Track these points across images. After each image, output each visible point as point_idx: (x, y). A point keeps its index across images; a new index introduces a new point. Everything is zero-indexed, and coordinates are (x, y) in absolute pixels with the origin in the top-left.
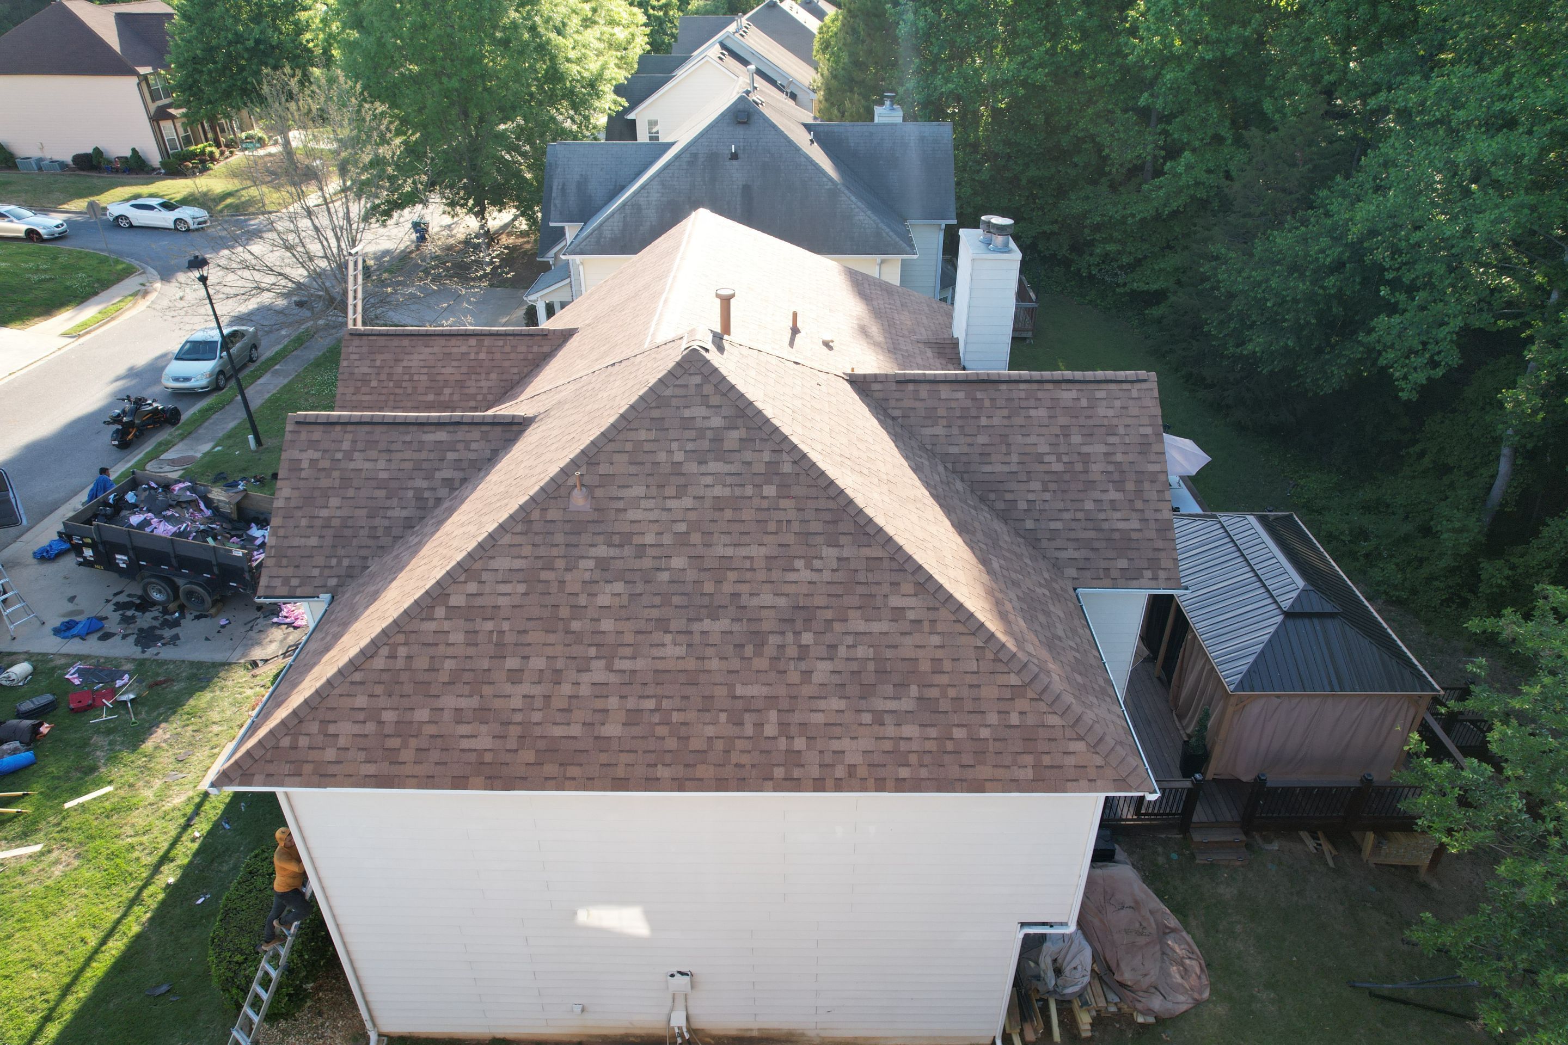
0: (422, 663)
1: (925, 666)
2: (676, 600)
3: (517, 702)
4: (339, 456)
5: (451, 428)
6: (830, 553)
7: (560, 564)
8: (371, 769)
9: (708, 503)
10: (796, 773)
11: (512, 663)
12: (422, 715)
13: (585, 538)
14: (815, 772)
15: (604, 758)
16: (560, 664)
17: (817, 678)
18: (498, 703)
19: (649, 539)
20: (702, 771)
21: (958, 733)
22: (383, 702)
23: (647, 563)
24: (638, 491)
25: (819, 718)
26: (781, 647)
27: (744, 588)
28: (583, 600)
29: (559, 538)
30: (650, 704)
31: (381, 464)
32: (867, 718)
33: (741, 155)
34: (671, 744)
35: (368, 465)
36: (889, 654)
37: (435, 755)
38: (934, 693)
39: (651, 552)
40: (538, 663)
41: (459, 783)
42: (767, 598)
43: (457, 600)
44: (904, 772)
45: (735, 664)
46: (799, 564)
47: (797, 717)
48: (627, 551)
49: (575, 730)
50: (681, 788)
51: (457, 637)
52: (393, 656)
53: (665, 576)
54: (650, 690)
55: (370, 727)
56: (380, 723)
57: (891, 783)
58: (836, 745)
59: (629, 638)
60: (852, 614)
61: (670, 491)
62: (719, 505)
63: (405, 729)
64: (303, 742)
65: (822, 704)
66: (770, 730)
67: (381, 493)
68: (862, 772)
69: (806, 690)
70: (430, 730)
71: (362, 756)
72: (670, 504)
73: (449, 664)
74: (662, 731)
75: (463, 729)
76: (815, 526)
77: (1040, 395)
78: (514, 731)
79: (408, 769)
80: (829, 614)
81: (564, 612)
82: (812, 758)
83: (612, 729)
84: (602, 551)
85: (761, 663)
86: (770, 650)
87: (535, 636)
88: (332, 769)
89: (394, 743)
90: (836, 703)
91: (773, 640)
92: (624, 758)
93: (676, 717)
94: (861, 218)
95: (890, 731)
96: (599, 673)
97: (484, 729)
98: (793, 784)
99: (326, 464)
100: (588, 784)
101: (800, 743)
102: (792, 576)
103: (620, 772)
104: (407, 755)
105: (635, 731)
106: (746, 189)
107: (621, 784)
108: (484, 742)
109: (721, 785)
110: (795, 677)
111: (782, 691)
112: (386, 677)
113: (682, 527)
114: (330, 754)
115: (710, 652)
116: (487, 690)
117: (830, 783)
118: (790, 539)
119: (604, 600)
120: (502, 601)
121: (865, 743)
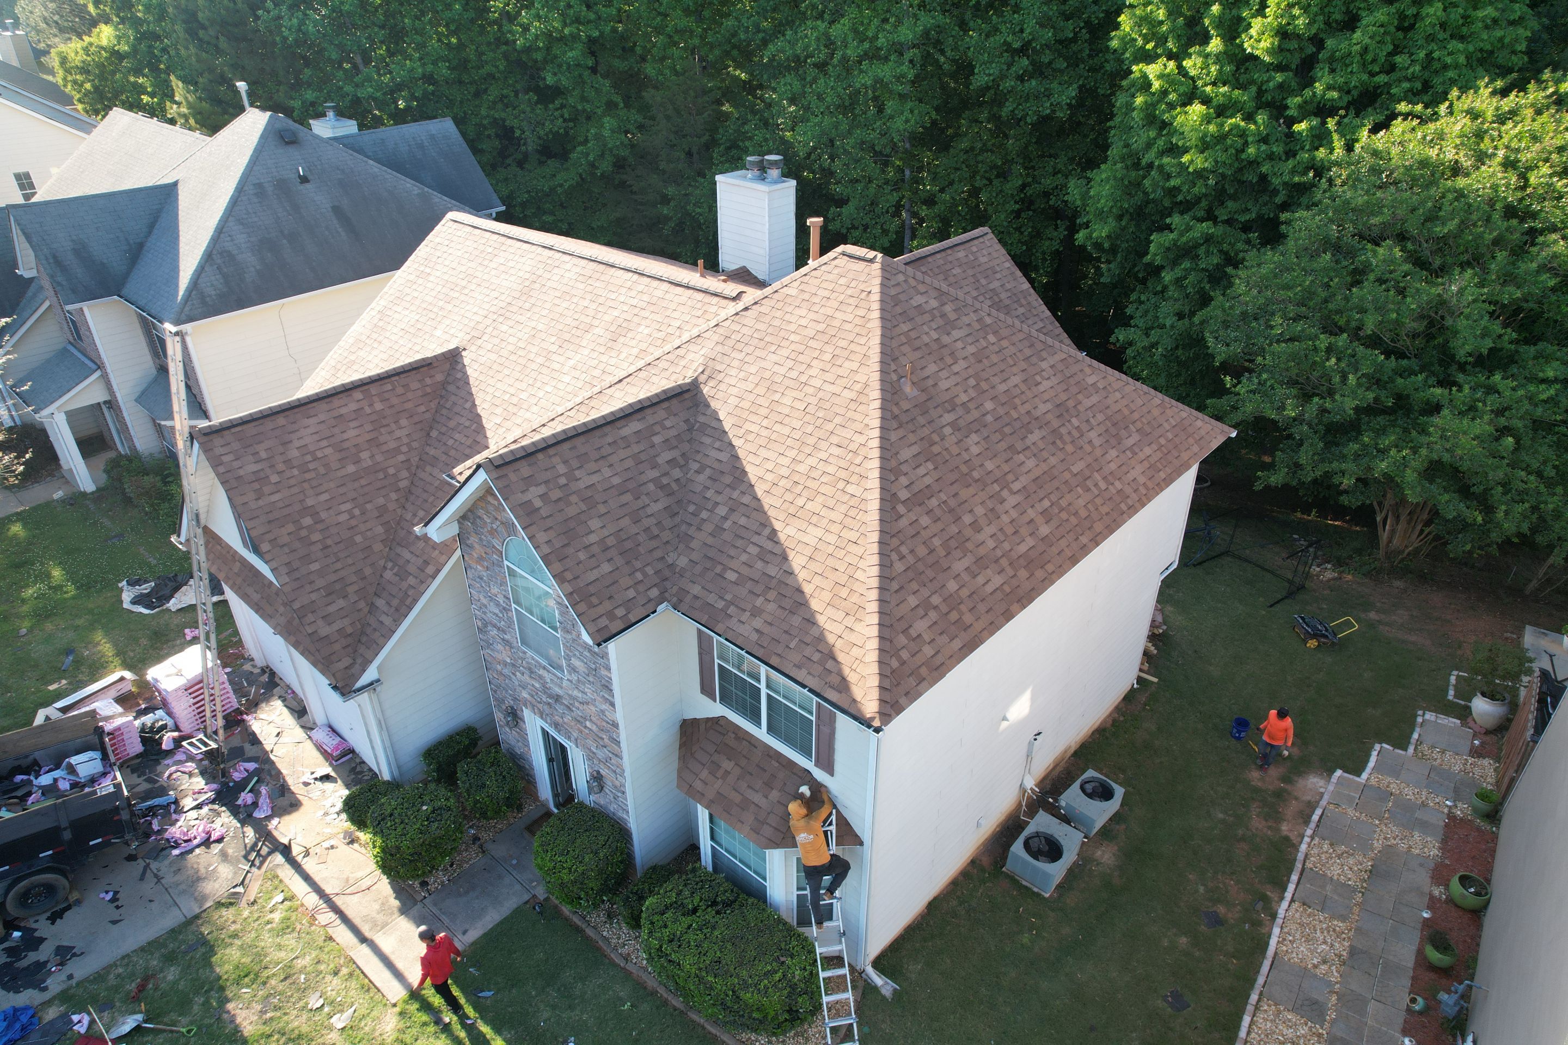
0: (922, 551)
1: (1126, 412)
2: (1007, 430)
3: (991, 544)
4: (563, 481)
5: (638, 416)
6: (1044, 365)
7: (936, 438)
8: (957, 644)
9: (972, 360)
10: (1130, 502)
11: (967, 519)
12: (952, 586)
13: (934, 413)
14: (1135, 497)
15: (1055, 550)
16: (990, 504)
17: (1097, 442)
18: (982, 551)
19: (964, 398)
20: (1098, 527)
21: (1162, 441)
22: (925, 592)
23: (975, 414)
24: (932, 368)
25: (1113, 466)
26: (1069, 433)
27: (1027, 407)
28: (966, 456)
29: (921, 420)
30: (1046, 503)
31: (607, 472)
32: (1129, 453)
34: (1074, 520)
35: (595, 478)
36: (1109, 412)
37: (982, 608)
38: (1139, 425)
39: (971, 405)
40: (980, 511)
41: (1008, 616)
42: (1043, 408)
43: (904, 495)
44: (1162, 475)
45: (1061, 455)
46: (1038, 378)
47: (1106, 470)
48: (960, 411)
49: (1030, 542)
50: (1097, 544)
51: (925, 521)
52: (902, 558)
53: (989, 418)
54: (1041, 493)
55: (933, 615)
56: (935, 608)
57: (1163, 484)
58: (1130, 476)
59: (1006, 468)
60: (1080, 397)
61: (949, 360)
62: (979, 357)
63: (953, 602)
64: (905, 655)
65: (1108, 457)
66: (1103, 485)
67: (628, 497)
68: (1150, 484)
69: (1098, 452)
70: (965, 592)
71: (945, 638)
72: (956, 368)
73: (937, 542)
74: (1064, 515)
75: (980, 580)
76: (1028, 352)
77: (950, 258)
78: (1004, 562)
79: (978, 626)
80: (1071, 403)
81: (964, 469)
82: (1128, 490)
83: (1044, 530)
84: (949, 418)
85: (1070, 448)
86: (1067, 439)
87: (965, 493)
88: (939, 659)
89: (954, 616)
90: (1113, 453)
91: (1063, 431)
92: (1063, 543)
93: (1063, 503)
95: (1141, 456)
96: (1012, 500)
97: (989, 571)
98: (1133, 510)
100: (1060, 571)
101: (1118, 485)
102: (1041, 388)
103: (1068, 553)
104: (968, 618)
105: (1054, 523)
107: (1074, 560)
108: (997, 581)
109: (1111, 529)
110: (1088, 448)
111: (1089, 459)
112: (910, 574)
113: (972, 382)
114: (928, 651)
115: (1045, 454)
116: (969, 545)
117: (1144, 498)
118: (1023, 365)
119: (975, 450)
120: (928, 480)
121: (1139, 469)
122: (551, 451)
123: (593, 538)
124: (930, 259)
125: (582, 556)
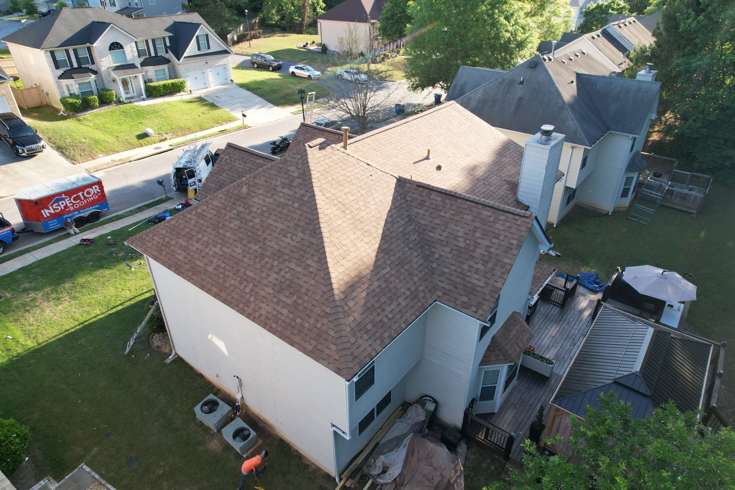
0: (182, 227)
1: (303, 290)
2: (249, 234)
3: (194, 249)
4: (233, 160)
5: (264, 159)
6: (300, 235)
7: (228, 209)
8: (155, 253)
9: (276, 203)
10: (245, 308)
11: (200, 236)
12: (173, 242)
13: (239, 203)
14: (250, 311)
15: (203, 277)
16: (210, 242)
17: (270, 279)
18: (190, 247)
19: (254, 210)
20: (223, 294)
21: (299, 320)
22: (168, 235)
23: (249, 217)
24: (261, 191)
25: (262, 293)
26: (267, 263)
27: (269, 237)
28: (227, 223)
29: (233, 200)
30: (223, 265)
31: (241, 166)
32: (275, 300)
33: (525, 83)
34: (221, 281)
35: (238, 165)
36: (296, 280)
37: (169, 256)
38: (300, 301)
39: (253, 214)
40: (205, 239)
41: (169, 267)
42: (273, 244)
43: (199, 211)
44: (274, 325)
45: (251, 263)
46: (289, 235)
47: (256, 290)
48: (247, 211)
49: (202, 264)
50: (215, 297)
51: (193, 222)
52: (177, 222)
53: (251, 224)
54: (226, 261)
55: (161, 241)
56: (164, 240)
57: (268, 327)
58: (262, 305)
59: (231, 241)
60: (294, 261)
61: (269, 195)
62: (280, 205)
63: (168, 245)
64: (147, 238)
65: (266, 289)
66: (247, 290)
67: (236, 176)
68: (263, 318)
69: (265, 282)
70: (172, 248)
71: (155, 248)
72: (267, 200)
73: (187, 230)
74: (221, 276)
75: (179, 251)
76: (302, 224)
78: (189, 257)
79: (162, 257)
80: (286, 257)
81: (220, 225)
82: (252, 305)
83: (210, 269)
84: (240, 209)
85: (258, 266)
86: (263, 263)
87: (209, 230)
88: (148, 249)
89: (163, 248)
90: (270, 290)
91: (266, 259)
92: (208, 280)
93: (227, 273)
94: (570, 123)
95: (279, 308)
96: (217, 250)
97: (184, 253)
98: (242, 311)
99: (228, 161)
100: (195, 283)
101: (252, 299)
102: (284, 239)
103: (204, 283)
104: (164, 253)
105: (215, 272)
106: (521, 99)
107: (202, 287)
108: (181, 258)
109: (225, 301)
110: (264, 275)
111: (258, 278)
112: (173, 227)
113: (265, 209)
114: (150, 245)
115: (248, 255)
116: (190, 241)
117: (252, 317)
118: (291, 225)
119: (232, 225)
120: (209, 215)
121: (269, 309)
122: (240, 151)
123: (220, 177)
124: (460, 201)
125: (215, 179)
